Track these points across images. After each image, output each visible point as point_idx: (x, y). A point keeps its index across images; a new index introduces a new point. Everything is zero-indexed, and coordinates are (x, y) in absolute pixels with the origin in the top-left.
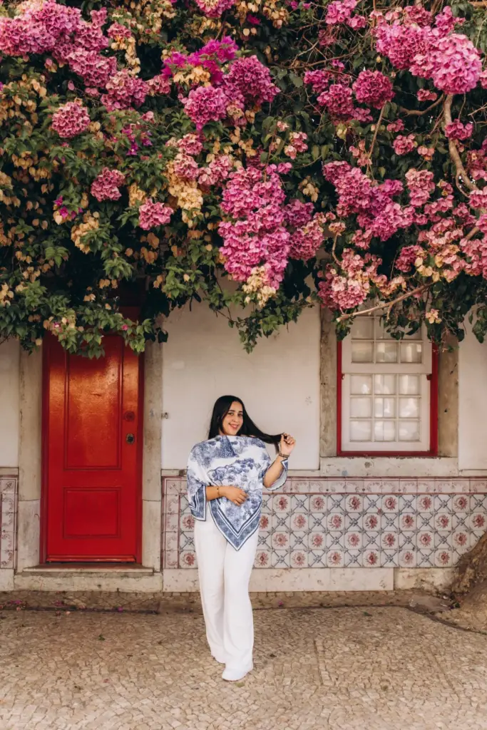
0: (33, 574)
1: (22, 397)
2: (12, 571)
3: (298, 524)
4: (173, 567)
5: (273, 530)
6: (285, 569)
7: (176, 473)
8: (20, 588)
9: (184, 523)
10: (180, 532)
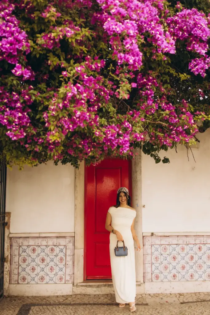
0: (82, 286)
1: (76, 198)
2: (72, 285)
3: (208, 259)
4: (149, 281)
5: (196, 262)
6: (203, 281)
7: (150, 234)
8: (76, 293)
9: (154, 259)
10: (152, 264)
